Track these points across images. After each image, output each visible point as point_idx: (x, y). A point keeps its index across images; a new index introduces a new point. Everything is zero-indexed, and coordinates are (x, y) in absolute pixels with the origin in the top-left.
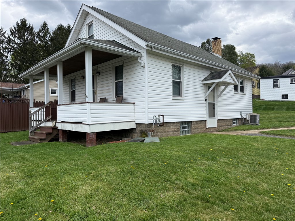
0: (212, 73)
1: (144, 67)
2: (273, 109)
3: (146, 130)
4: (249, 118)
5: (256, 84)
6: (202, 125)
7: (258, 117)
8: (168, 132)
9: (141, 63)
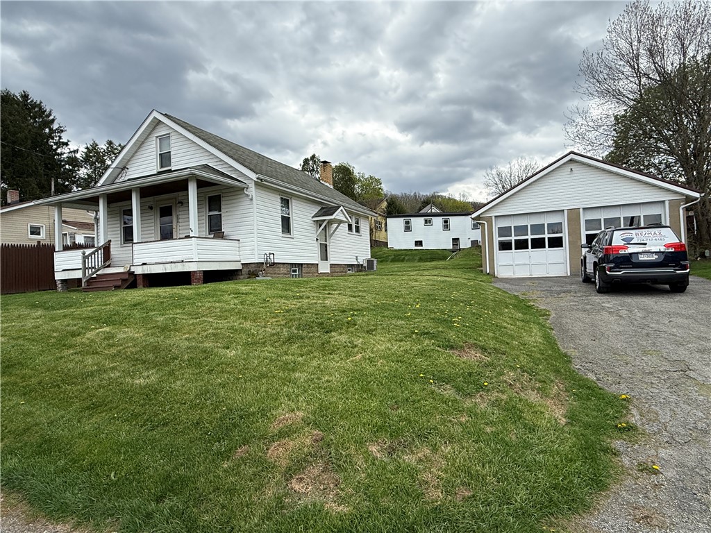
0: (322, 208)
1: (251, 200)
2: (403, 261)
3: (256, 270)
4: (365, 265)
5: (383, 226)
6: (313, 269)
7: (375, 262)
8: (278, 274)
9: (248, 196)
